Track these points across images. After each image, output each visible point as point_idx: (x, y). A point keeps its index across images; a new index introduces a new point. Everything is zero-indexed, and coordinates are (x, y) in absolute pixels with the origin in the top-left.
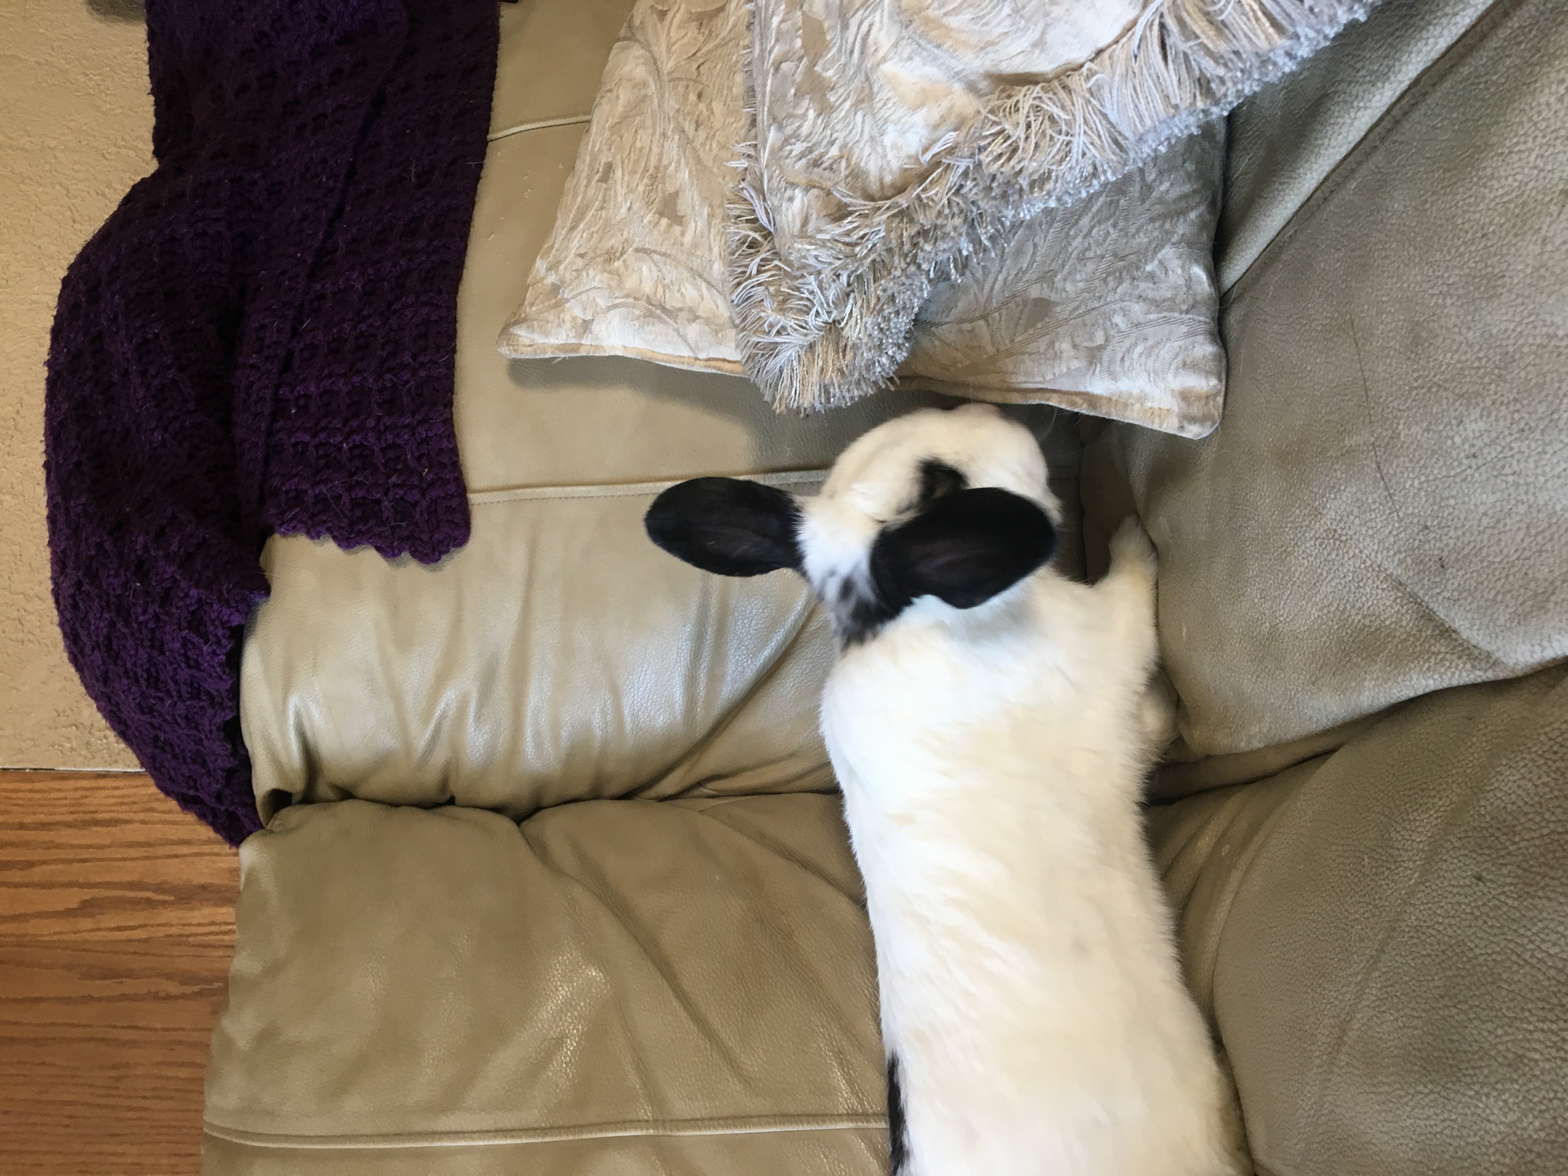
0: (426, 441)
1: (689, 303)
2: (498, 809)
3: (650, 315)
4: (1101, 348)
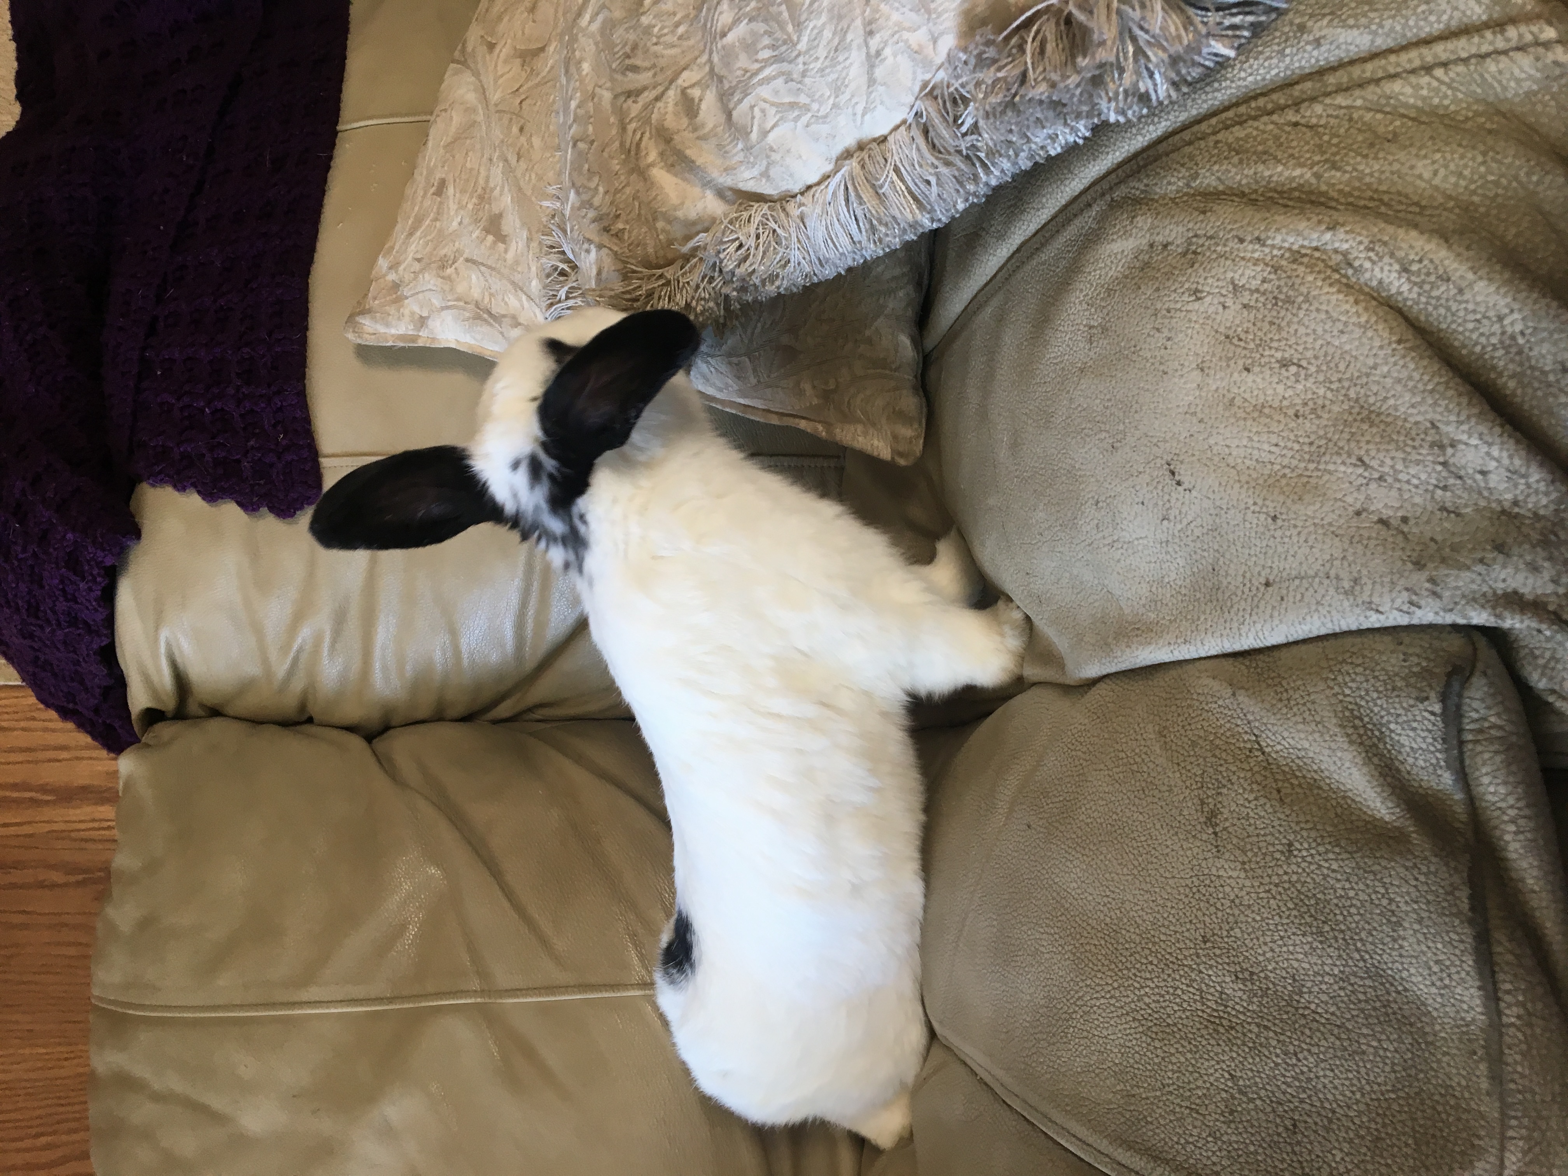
0: (280, 409)
1: (512, 311)
2: (351, 729)
3: (477, 317)
4: (833, 391)
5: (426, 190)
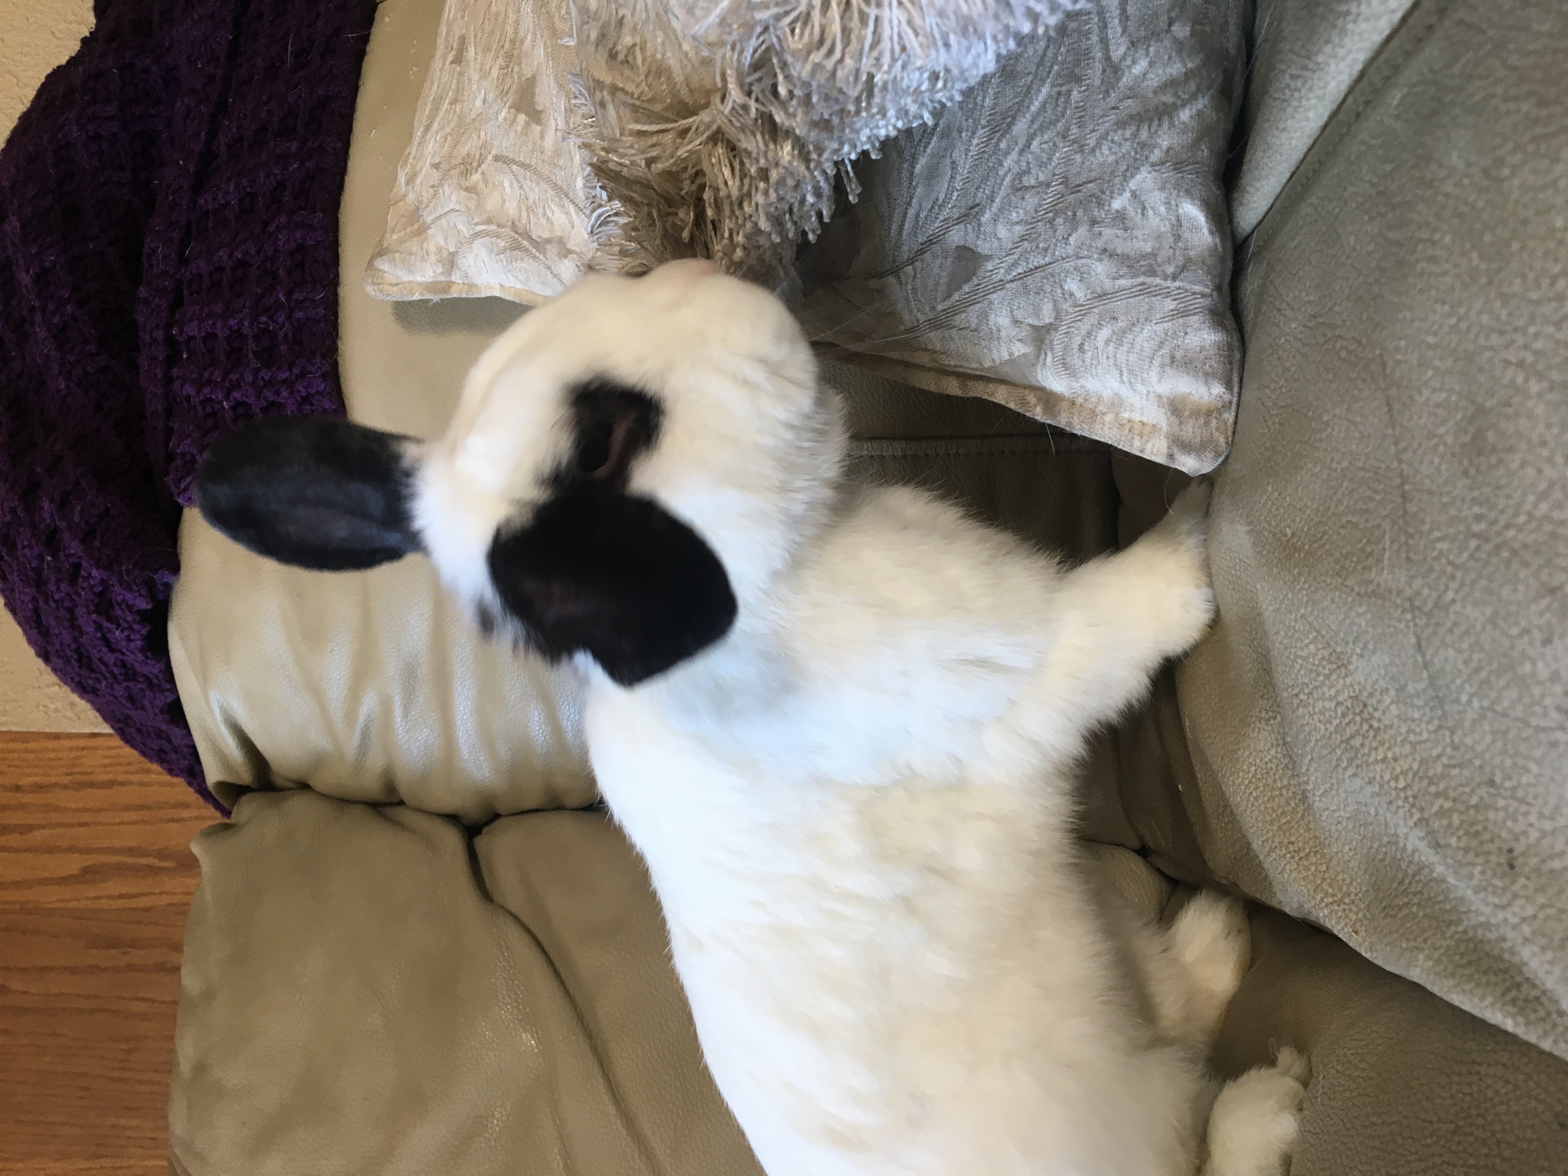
0: (306, 399)
1: (558, 233)
2: (448, 818)
4: (1049, 328)
5: (444, 58)
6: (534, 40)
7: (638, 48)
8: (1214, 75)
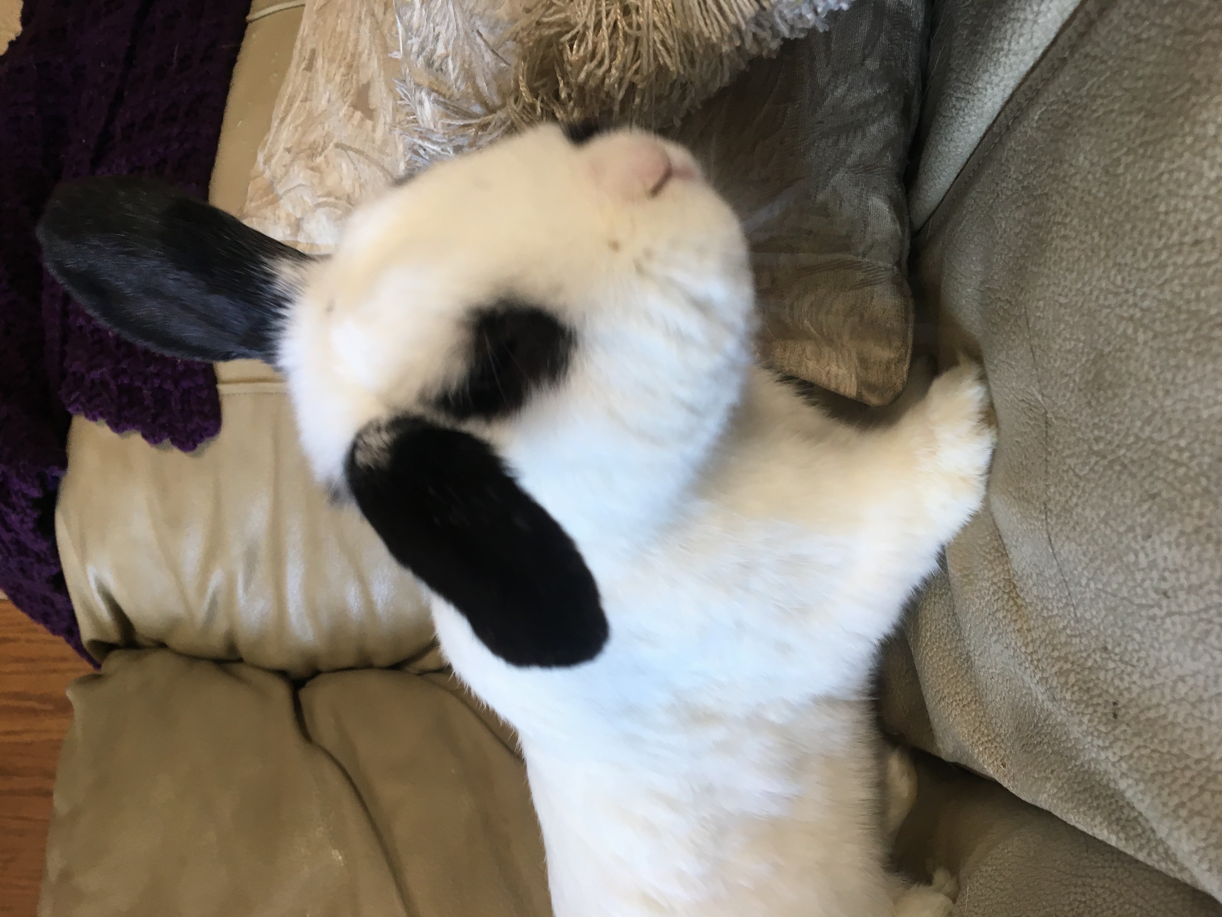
5: (298, 66)
6: (370, 54)
7: (450, 58)
8: (897, 99)
